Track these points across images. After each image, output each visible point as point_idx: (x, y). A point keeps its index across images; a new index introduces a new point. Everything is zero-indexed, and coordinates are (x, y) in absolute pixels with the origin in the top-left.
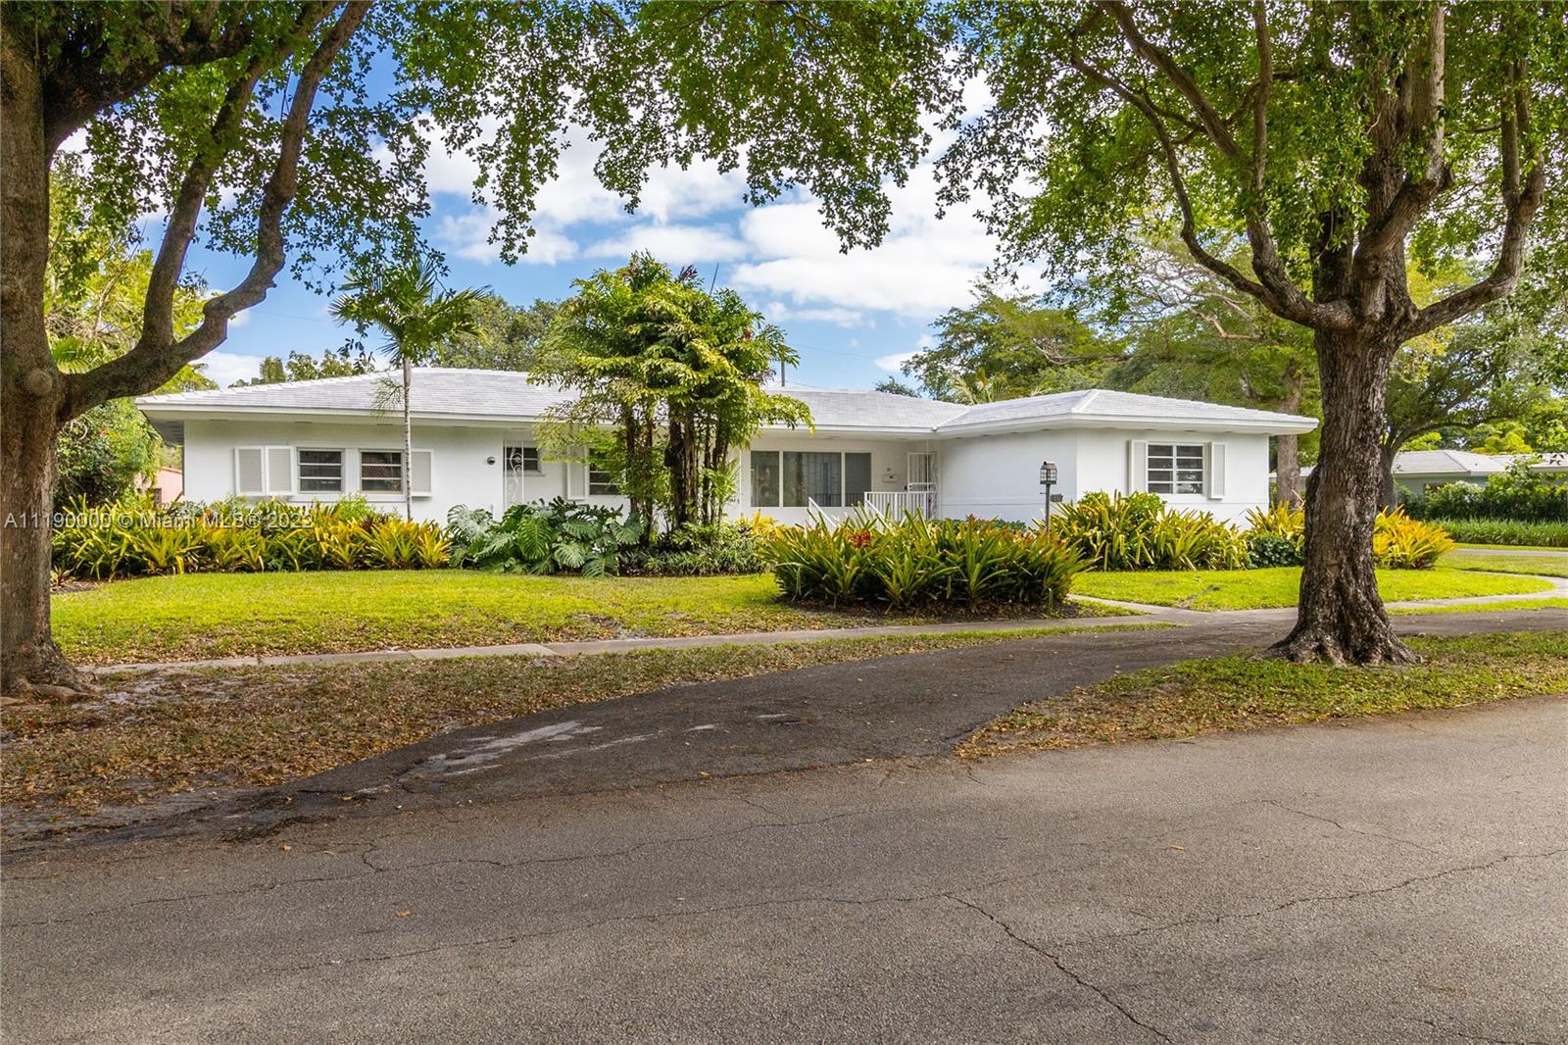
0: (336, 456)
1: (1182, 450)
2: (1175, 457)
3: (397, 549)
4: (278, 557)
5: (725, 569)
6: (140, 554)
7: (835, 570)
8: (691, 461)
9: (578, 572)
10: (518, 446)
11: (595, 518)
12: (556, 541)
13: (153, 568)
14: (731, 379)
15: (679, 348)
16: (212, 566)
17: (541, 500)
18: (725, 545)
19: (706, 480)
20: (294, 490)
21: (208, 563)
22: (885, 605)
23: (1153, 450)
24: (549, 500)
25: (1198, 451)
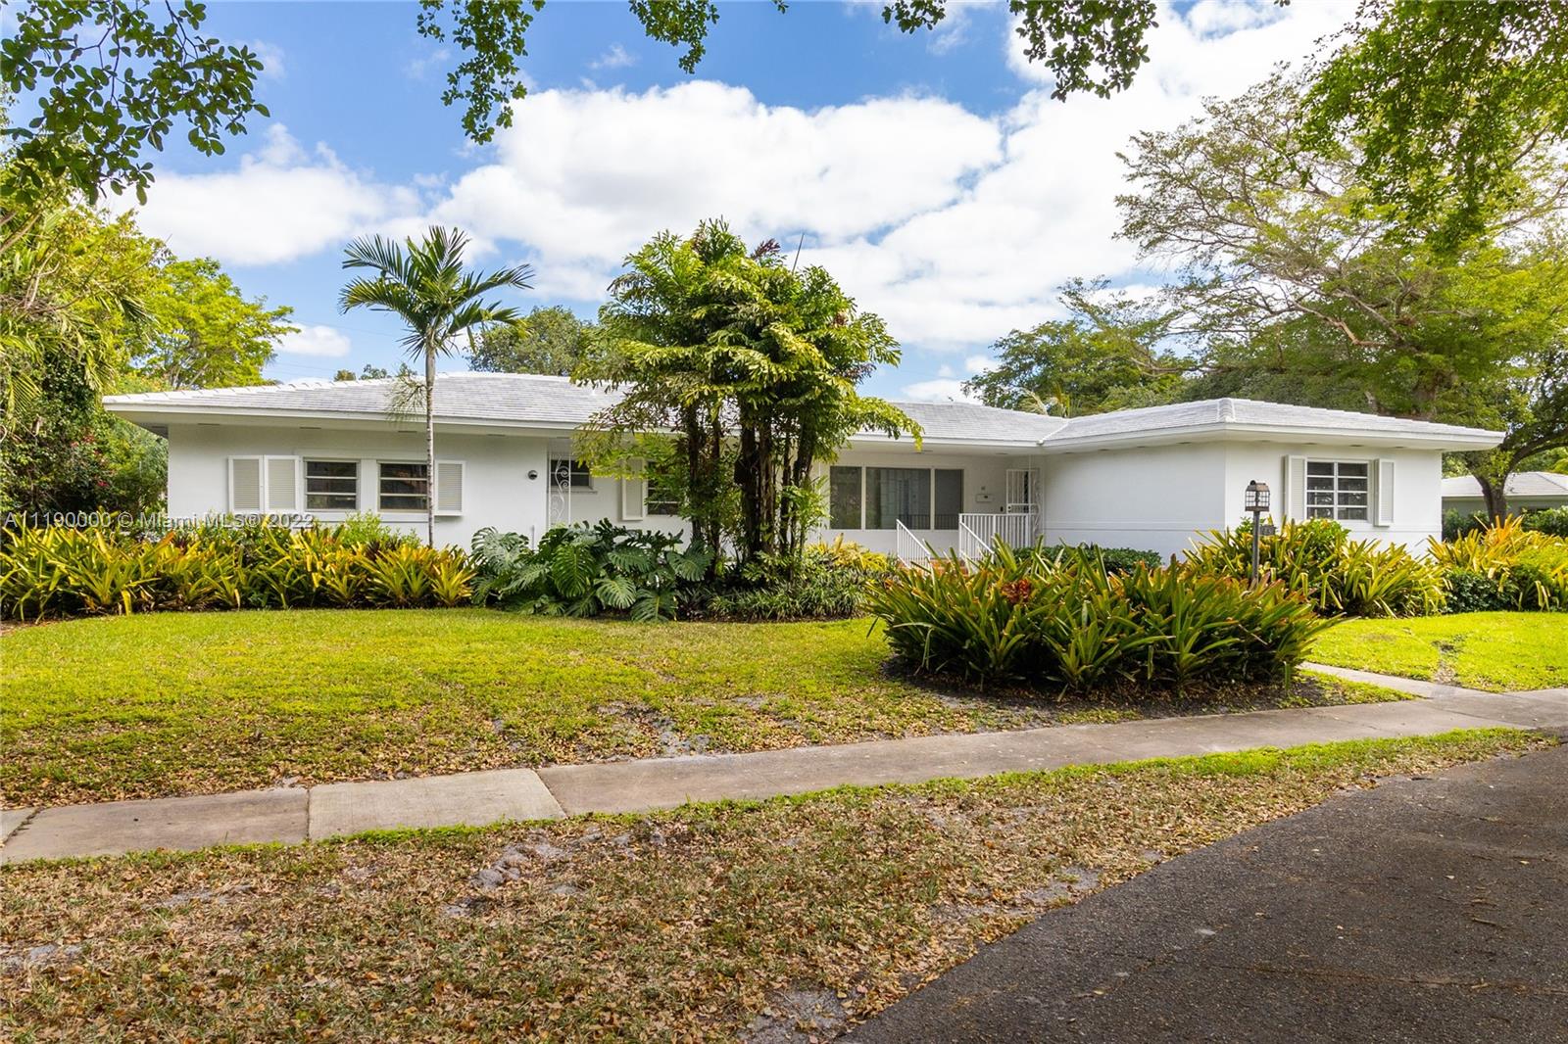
0: (350, 468)
1: (1345, 468)
2: (1336, 477)
3: (406, 582)
4: (262, 590)
5: (808, 611)
6: (76, 588)
7: (982, 634)
8: (768, 477)
9: (624, 614)
10: (565, 459)
11: (649, 546)
12: (598, 577)
13: (93, 605)
14: (821, 375)
15: (755, 333)
16: (174, 603)
17: (586, 523)
18: (808, 580)
19: (785, 501)
20: (300, 507)
21: (169, 599)
22: (1056, 688)
23: (1314, 467)
24: (594, 522)
25: (1361, 469)
